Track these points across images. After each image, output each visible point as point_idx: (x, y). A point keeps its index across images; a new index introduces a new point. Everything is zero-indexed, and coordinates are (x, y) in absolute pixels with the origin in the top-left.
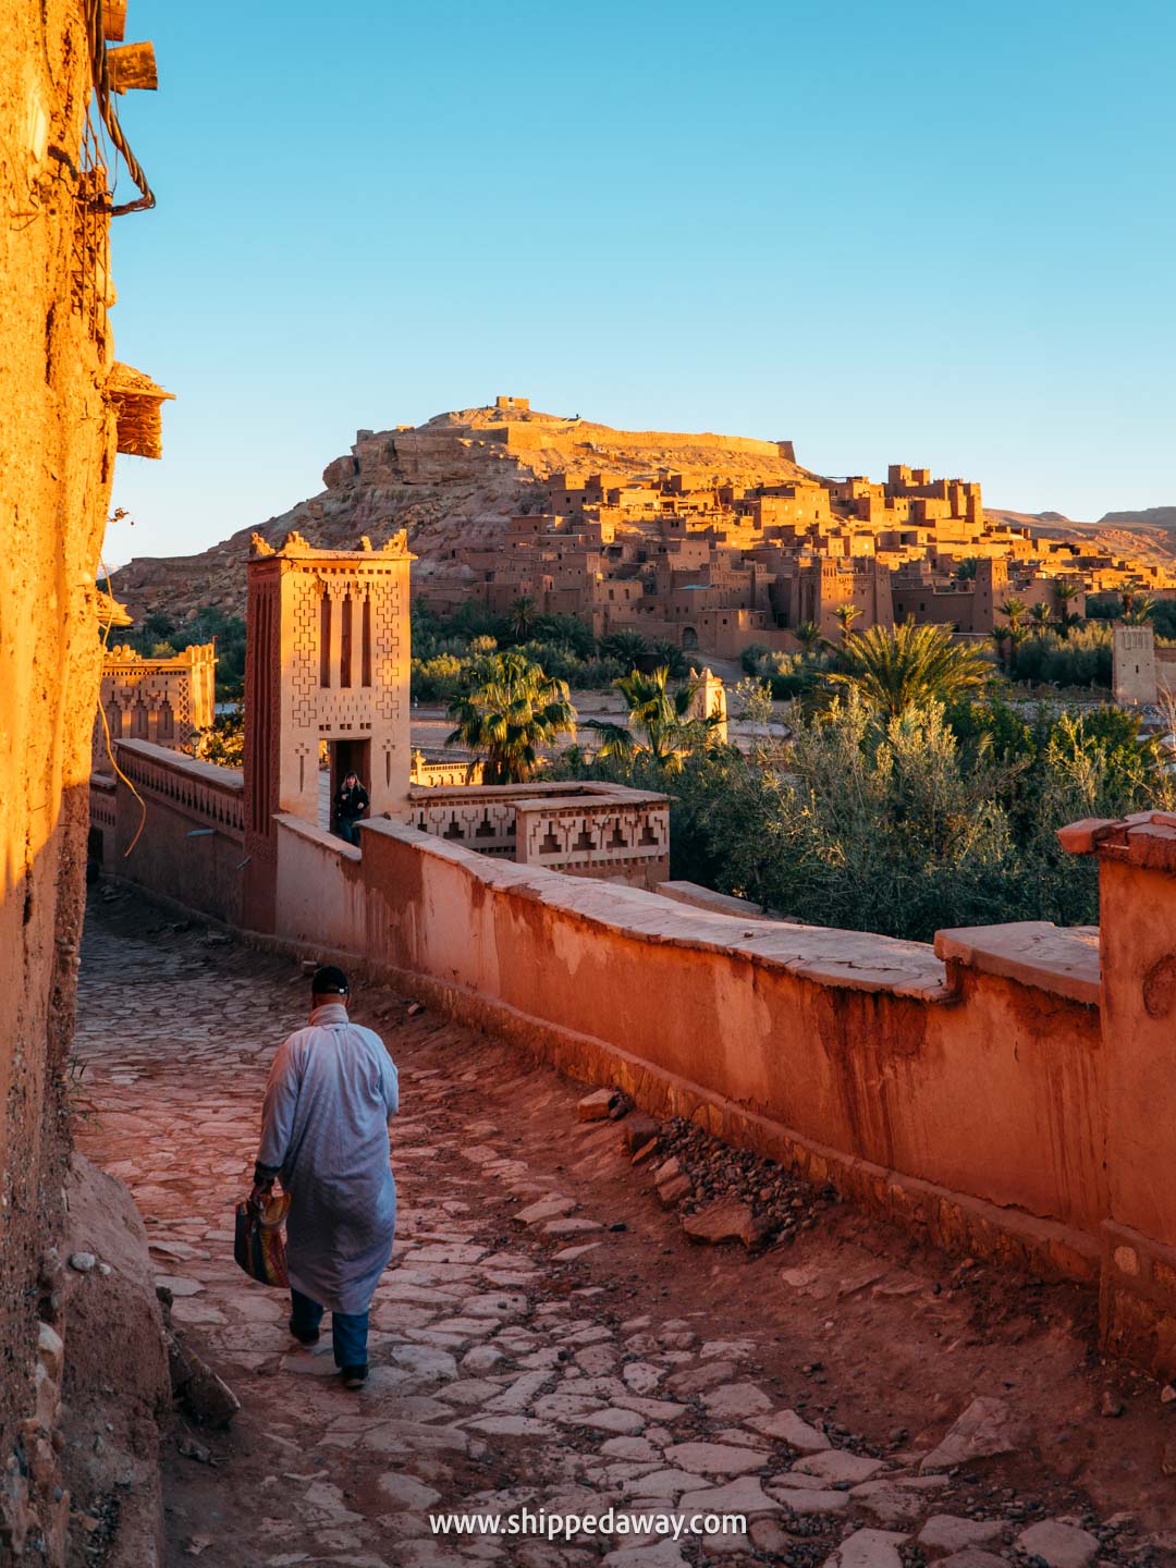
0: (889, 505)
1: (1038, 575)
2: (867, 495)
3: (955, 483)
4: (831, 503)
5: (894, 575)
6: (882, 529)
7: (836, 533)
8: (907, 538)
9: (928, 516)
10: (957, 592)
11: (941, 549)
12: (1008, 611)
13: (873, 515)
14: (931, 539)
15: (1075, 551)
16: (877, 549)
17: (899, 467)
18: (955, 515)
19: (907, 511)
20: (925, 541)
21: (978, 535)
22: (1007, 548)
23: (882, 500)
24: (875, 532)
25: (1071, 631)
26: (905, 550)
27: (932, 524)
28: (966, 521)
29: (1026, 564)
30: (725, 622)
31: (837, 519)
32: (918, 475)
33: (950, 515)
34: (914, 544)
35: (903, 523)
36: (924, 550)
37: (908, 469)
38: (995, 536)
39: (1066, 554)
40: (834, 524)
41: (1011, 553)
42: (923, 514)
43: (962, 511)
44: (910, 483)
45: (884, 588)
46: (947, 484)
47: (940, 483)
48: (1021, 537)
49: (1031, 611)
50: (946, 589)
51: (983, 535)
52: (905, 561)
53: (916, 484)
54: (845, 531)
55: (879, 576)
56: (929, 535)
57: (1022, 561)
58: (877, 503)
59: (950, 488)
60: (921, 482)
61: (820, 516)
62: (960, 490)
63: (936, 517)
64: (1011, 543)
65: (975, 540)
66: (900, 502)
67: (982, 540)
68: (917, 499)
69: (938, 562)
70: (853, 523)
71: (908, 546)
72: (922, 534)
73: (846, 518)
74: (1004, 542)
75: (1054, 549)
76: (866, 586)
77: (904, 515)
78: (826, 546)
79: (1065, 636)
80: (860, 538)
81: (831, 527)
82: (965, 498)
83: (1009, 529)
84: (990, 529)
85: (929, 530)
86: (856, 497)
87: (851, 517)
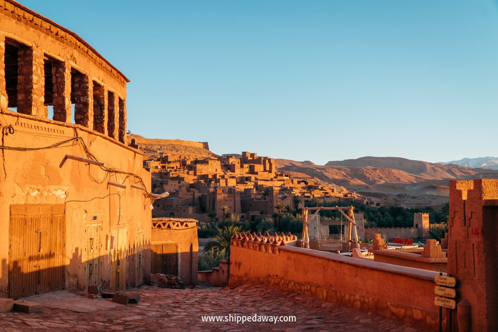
0: (242, 167)
1: (292, 192)
2: (234, 163)
3: (265, 158)
4: (222, 166)
5: (241, 193)
6: (239, 176)
7: (223, 177)
8: (248, 179)
9: (256, 171)
10: (263, 200)
11: (260, 183)
12: (278, 208)
13: (236, 170)
14: (256, 179)
15: (306, 183)
16: (237, 183)
17: (246, 152)
18: (265, 170)
19: (248, 169)
20: (254, 180)
21: (273, 177)
22: (282, 182)
23: (239, 165)
24: (236, 177)
25: (297, 215)
26: (247, 183)
27: (257, 173)
28: (269, 172)
29: (288, 188)
30: (184, 211)
31: (223, 171)
32: (252, 155)
33: (263, 170)
34: (250, 181)
35: (247, 173)
36: (253, 183)
37: (249, 153)
38: (279, 178)
39: (303, 184)
40: (222, 174)
41: (284, 184)
42: (254, 170)
43: (268, 169)
44: (249, 158)
45: (238, 199)
46: (262, 159)
47: (260, 158)
48: (288, 178)
49: (286, 208)
50: (259, 199)
51: (275, 177)
52: (246, 188)
53: (252, 158)
54: (226, 177)
55: (236, 195)
56: (255, 178)
57: (287, 187)
58: (238, 166)
59: (263, 160)
60: (254, 158)
61: (217, 171)
62: (267, 161)
63: (258, 171)
64: (284, 180)
65: (272, 180)
66: (246, 166)
67: (274, 179)
68: (252, 164)
69: (258, 188)
70: (229, 173)
71: (248, 182)
72: (253, 177)
73: (227, 171)
74: (281, 180)
75: (299, 182)
76: (232, 198)
77: (247, 170)
78: (219, 182)
79: (295, 216)
80: (231, 179)
81: (221, 175)
82: (269, 164)
83: (284, 175)
84: (277, 175)
85: (255, 176)
86: (230, 163)
87: (228, 171)
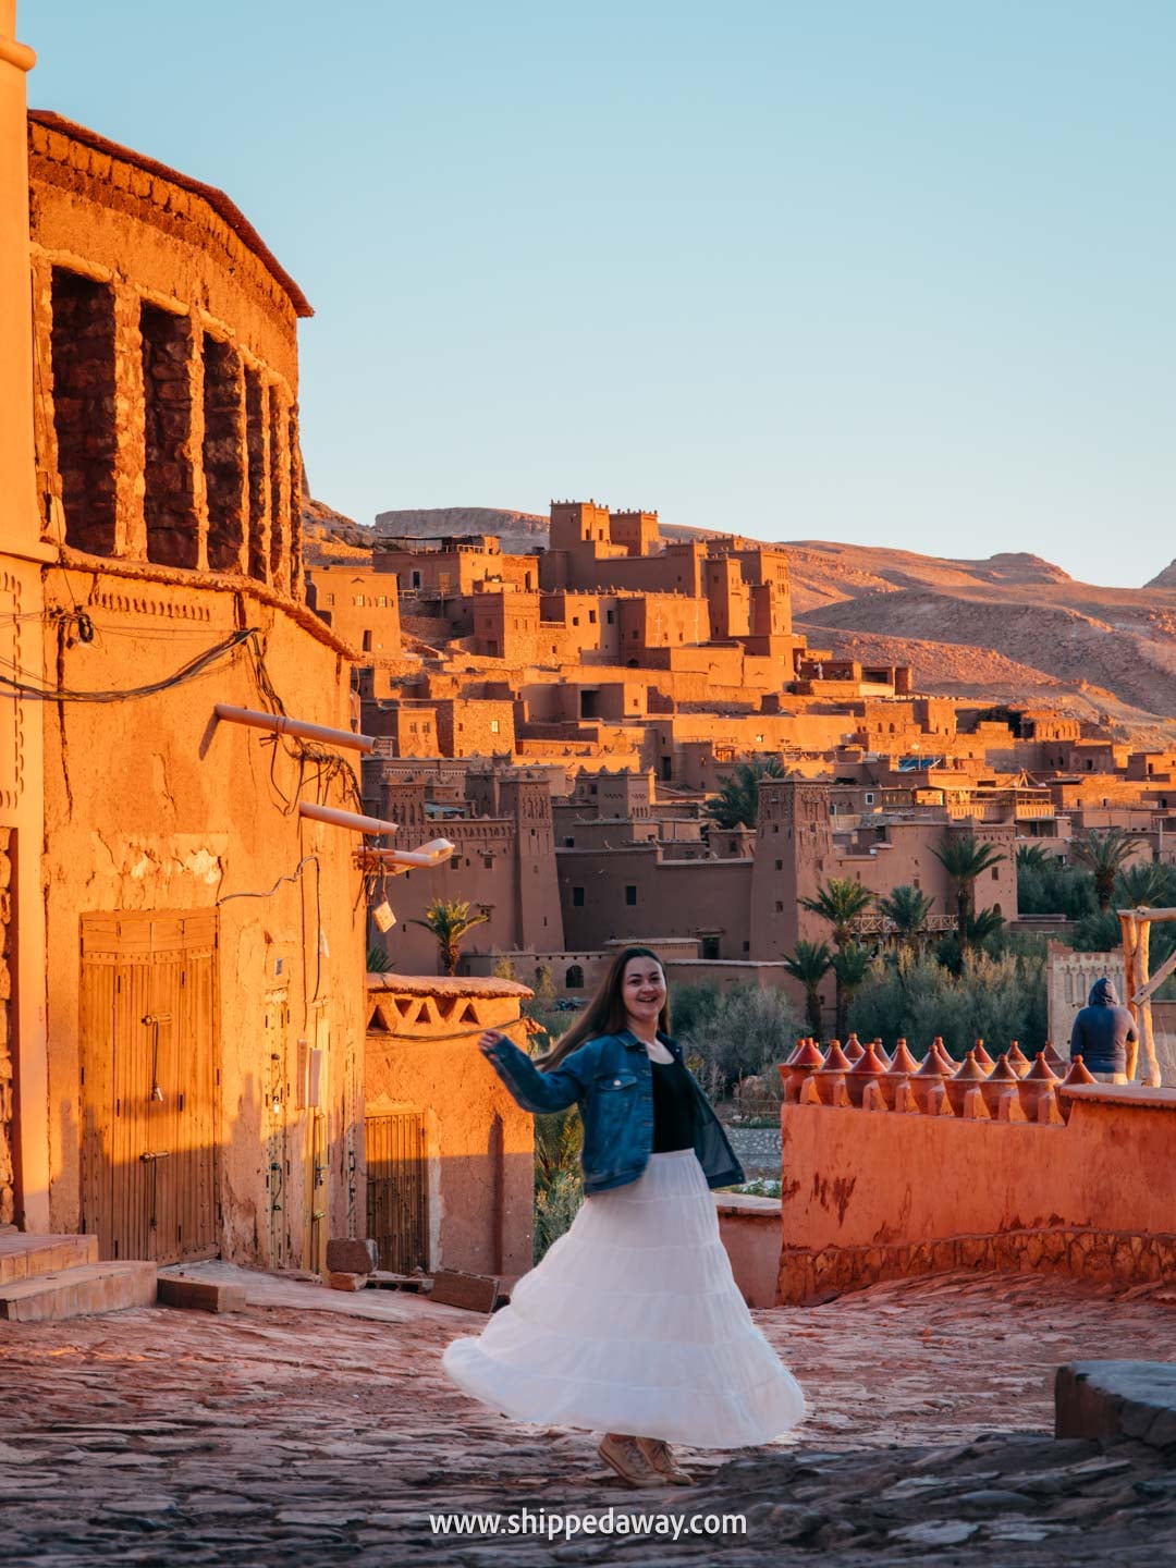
0: (551, 612)
2: (492, 587)
3: (721, 546)
4: (403, 602)
5: (561, 809)
6: (535, 677)
7: (417, 691)
8: (597, 702)
9: (653, 640)
10: (715, 859)
11: (685, 729)
12: (827, 907)
13: (510, 639)
14: (658, 702)
15: (1019, 725)
16: (523, 732)
17: (577, 507)
18: (720, 636)
19: (598, 625)
20: (642, 709)
22: (847, 725)
23: (534, 600)
24: (514, 687)
26: (592, 735)
27: (660, 659)
28: (749, 652)
29: (894, 767)
31: (418, 650)
32: (626, 526)
33: (706, 636)
34: (615, 715)
35: (588, 659)
36: (640, 733)
37: (603, 511)
38: (824, 690)
39: (997, 737)
40: (411, 664)
41: (860, 738)
42: (639, 634)
43: (739, 625)
44: (605, 551)
45: (540, 851)
46: (701, 550)
48: (888, 691)
49: (885, 908)
50: (689, 850)
51: (793, 689)
52: (592, 766)
53: (620, 551)
54: (440, 687)
55: (526, 822)
56: (652, 691)
57: (884, 761)
58: (521, 606)
59: (709, 565)
60: (634, 547)
61: (376, 645)
62: (734, 569)
63: (673, 642)
64: (859, 709)
65: (770, 705)
66: (579, 604)
67: (787, 701)
68: (623, 594)
69: (676, 765)
70: (461, 661)
71: (598, 725)
72: (635, 686)
73: (442, 647)
74: (841, 709)
75: (969, 723)
76: (496, 846)
77: (590, 636)
78: (392, 729)
79: (957, 968)
80: (479, 706)
81: (402, 672)
82: (745, 591)
83: (857, 670)
84: (809, 670)
85: (653, 677)
86: (467, 590)
87: (455, 644)
